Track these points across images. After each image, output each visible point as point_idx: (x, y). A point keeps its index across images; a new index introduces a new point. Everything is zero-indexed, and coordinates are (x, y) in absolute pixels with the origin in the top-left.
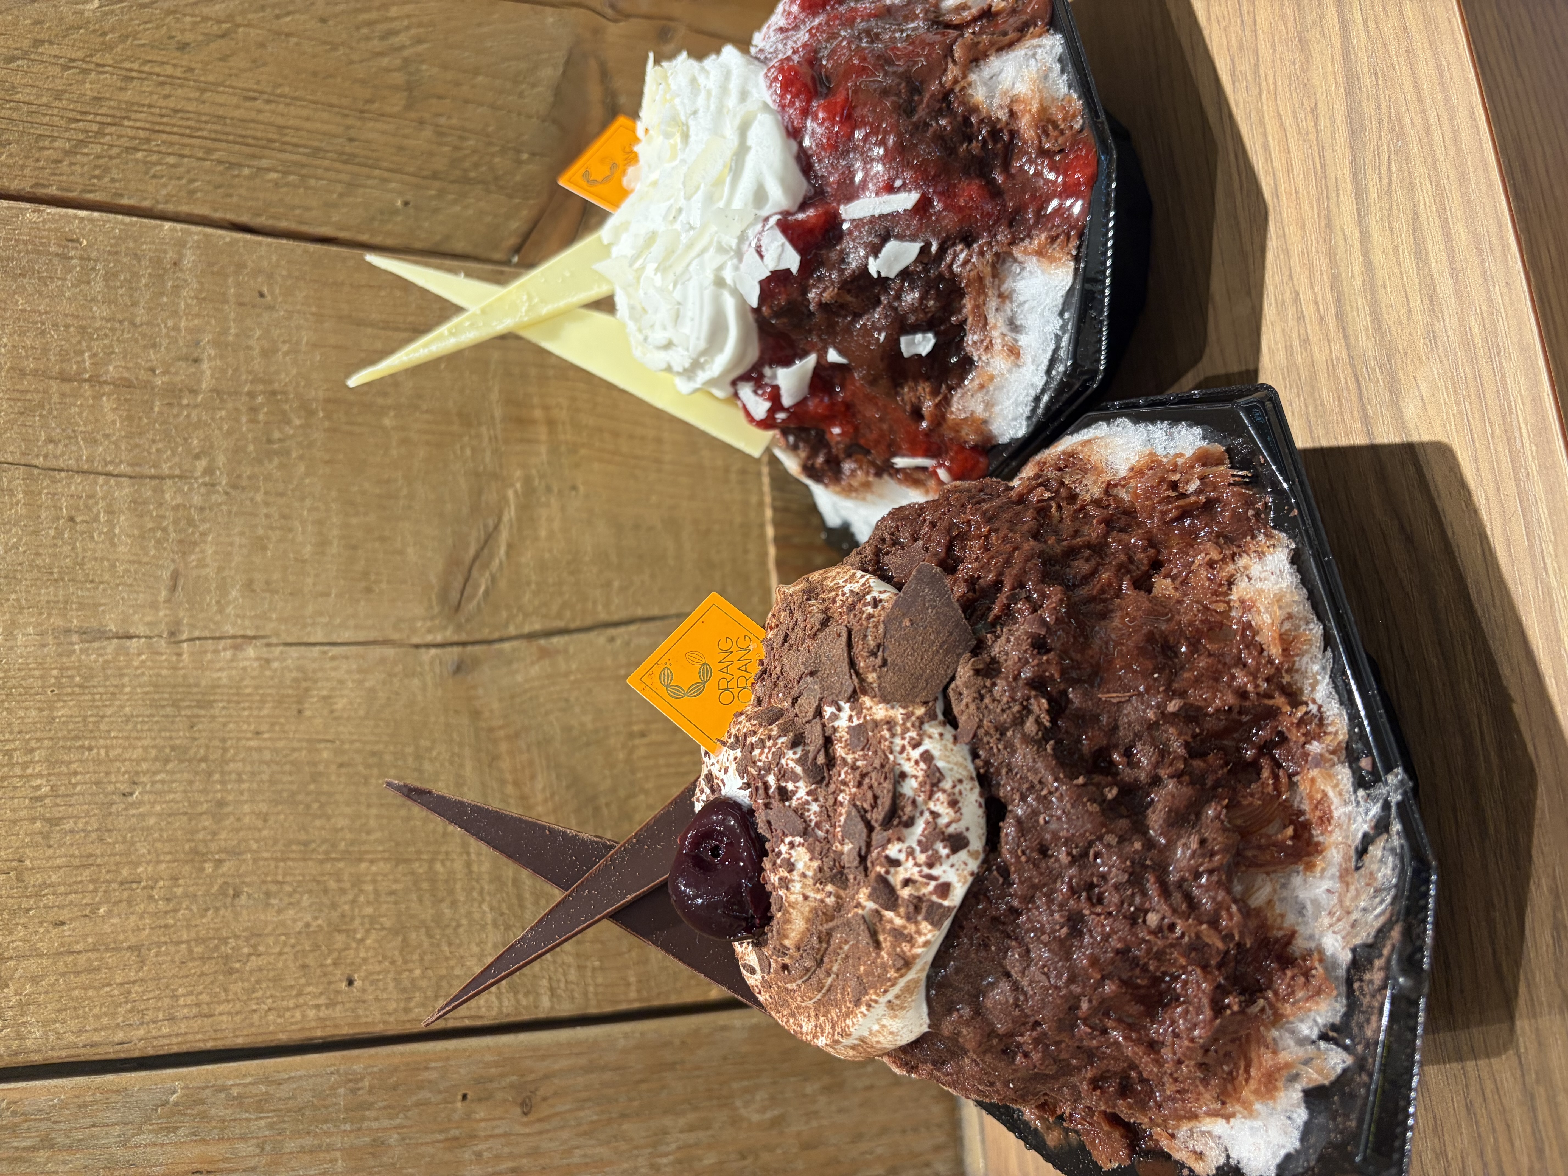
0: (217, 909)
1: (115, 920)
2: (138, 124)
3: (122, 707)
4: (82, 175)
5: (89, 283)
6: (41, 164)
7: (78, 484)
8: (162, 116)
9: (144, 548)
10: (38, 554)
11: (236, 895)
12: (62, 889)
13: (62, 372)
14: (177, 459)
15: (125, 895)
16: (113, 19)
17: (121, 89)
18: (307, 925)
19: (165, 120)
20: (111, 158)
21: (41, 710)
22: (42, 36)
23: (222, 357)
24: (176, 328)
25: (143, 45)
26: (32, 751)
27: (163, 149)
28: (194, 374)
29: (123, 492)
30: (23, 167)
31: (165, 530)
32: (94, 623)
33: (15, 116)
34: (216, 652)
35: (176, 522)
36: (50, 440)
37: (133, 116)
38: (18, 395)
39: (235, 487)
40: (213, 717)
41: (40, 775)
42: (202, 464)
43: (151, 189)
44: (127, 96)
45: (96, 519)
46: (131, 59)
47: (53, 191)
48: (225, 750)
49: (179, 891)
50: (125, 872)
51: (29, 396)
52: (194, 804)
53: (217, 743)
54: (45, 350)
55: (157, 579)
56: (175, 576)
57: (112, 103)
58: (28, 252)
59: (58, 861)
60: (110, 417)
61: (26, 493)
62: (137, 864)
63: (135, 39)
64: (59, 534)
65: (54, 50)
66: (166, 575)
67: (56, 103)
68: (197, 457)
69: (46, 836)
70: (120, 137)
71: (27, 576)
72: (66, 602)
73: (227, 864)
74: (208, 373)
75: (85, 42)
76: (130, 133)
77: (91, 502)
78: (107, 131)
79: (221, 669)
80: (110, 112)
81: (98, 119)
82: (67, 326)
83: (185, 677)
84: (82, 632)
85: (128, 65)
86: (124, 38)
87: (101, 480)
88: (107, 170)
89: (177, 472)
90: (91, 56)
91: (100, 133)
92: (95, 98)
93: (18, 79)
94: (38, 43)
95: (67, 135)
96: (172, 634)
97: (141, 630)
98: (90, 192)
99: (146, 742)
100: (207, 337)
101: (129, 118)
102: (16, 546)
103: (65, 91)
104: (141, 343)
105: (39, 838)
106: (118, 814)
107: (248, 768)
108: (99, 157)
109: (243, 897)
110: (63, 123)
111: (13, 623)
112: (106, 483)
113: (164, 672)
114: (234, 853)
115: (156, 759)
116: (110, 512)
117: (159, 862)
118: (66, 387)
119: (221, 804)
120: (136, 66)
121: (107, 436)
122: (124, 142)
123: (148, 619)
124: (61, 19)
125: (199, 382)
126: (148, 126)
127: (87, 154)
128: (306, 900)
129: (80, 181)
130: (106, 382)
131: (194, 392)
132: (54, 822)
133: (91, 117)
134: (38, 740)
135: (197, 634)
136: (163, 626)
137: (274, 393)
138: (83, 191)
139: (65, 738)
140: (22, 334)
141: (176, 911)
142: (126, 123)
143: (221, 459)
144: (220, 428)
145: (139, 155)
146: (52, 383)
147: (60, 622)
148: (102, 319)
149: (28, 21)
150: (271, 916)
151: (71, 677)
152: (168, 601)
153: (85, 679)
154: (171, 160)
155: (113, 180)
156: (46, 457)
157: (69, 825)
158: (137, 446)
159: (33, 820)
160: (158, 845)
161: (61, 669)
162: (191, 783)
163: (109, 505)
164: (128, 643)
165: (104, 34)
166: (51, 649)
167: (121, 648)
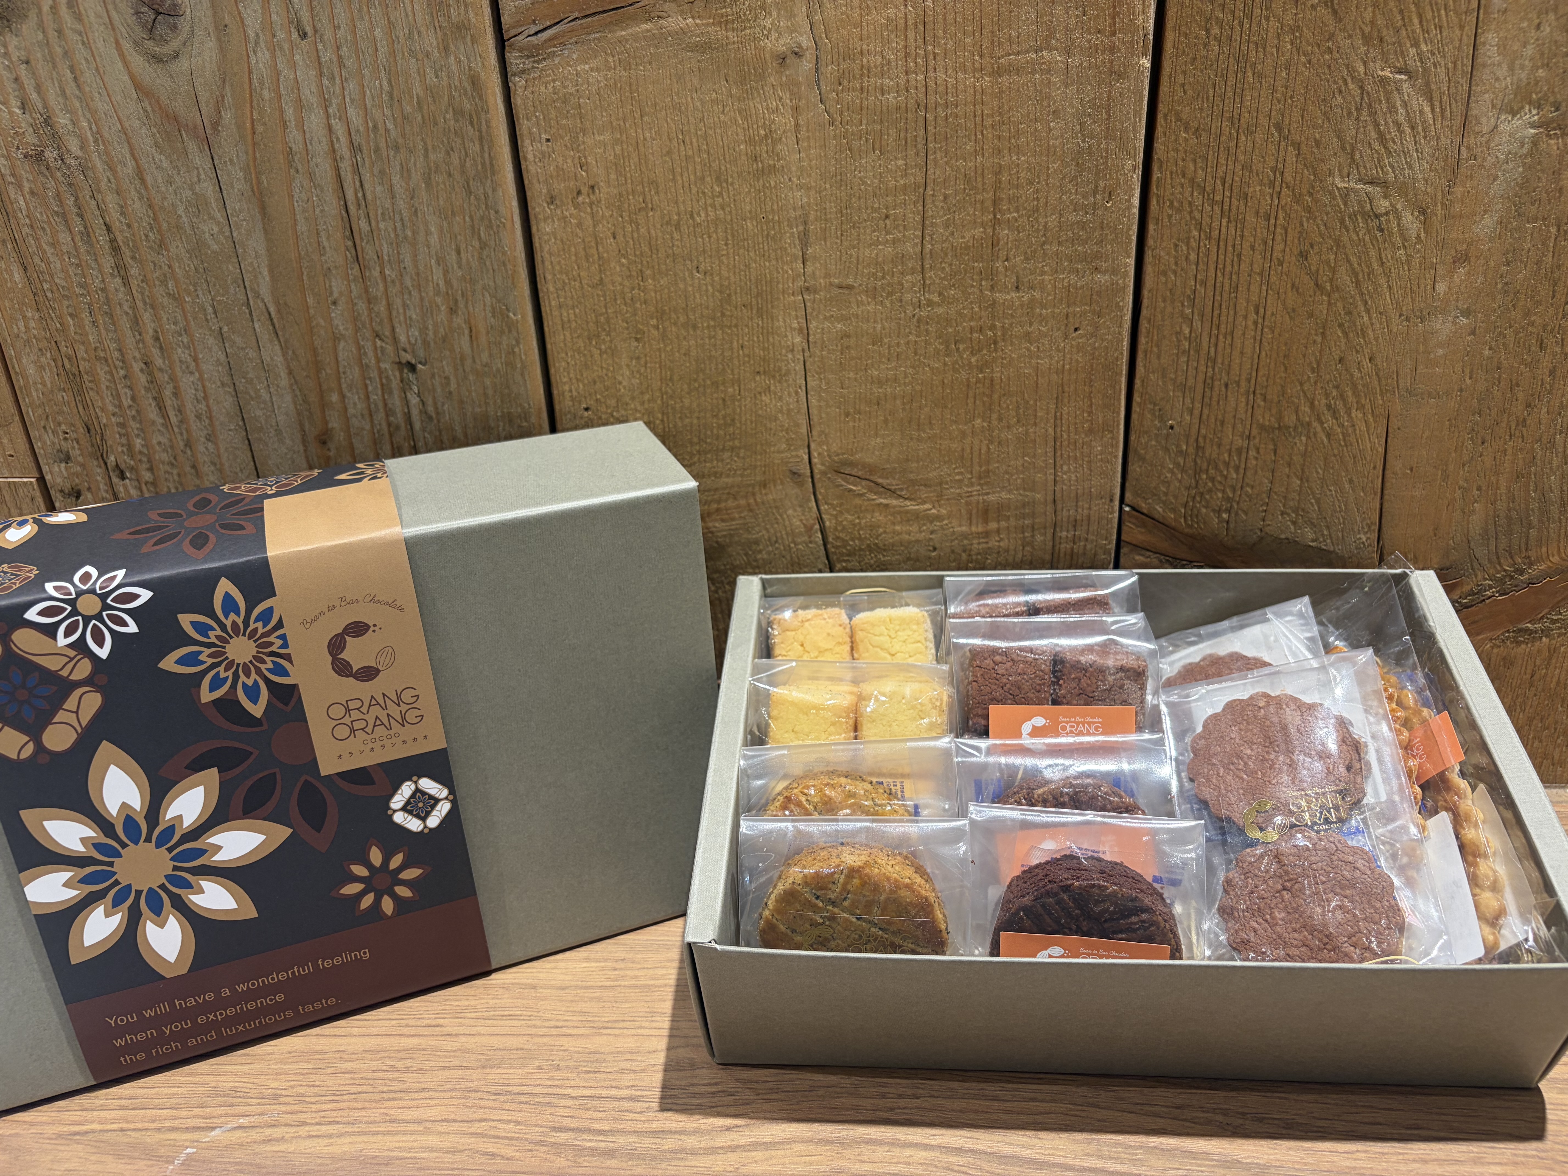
0: (627, 328)
1: (618, 269)
2: (1224, 230)
3: (755, 262)
4: (1173, 194)
5: (1075, 210)
6: (1180, 163)
7: (914, 218)
8: (1234, 246)
9: (869, 265)
10: (860, 198)
11: (637, 340)
12: (635, 235)
13: (1001, 199)
14: (937, 281)
15: (634, 274)
16: (1326, 200)
17: (1257, 213)
18: (620, 383)
19: (1230, 248)
20: (1191, 212)
21: (750, 212)
22: (1304, 148)
23: (1022, 306)
24: (1043, 273)
25: (1302, 225)
26: (723, 209)
27: (1203, 249)
28: (1006, 287)
29: (910, 248)
30: (1177, 150)
31: (883, 278)
32: (812, 239)
33: (1224, 138)
34: (797, 317)
35: (889, 284)
36: (946, 197)
37: (1232, 226)
38: (980, 171)
39: (919, 321)
40: (752, 319)
41: (707, 215)
42: (936, 298)
43: (1164, 244)
44: (1251, 218)
45: (887, 233)
46: (1288, 216)
47: (1156, 174)
48: (730, 327)
49: (638, 305)
50: (648, 272)
51: (979, 179)
52: (694, 310)
53: (734, 321)
54: (1017, 187)
55: (847, 276)
56: (850, 287)
57: (1242, 207)
58: (1097, 166)
59: (653, 232)
60: (968, 235)
61: (905, 185)
62: (654, 279)
63: (1308, 219)
64: (874, 210)
65: (1291, 159)
66: (850, 281)
67: (1239, 167)
68: (940, 294)
69: (668, 223)
70: (1211, 217)
71: (843, 194)
72: (826, 220)
73: (656, 333)
74: (1008, 297)
75: (1301, 182)
76: (1216, 224)
77: (901, 228)
78: (1216, 208)
79: (785, 321)
80: (1234, 208)
81: (1227, 200)
82: (1037, 199)
83: (778, 299)
84: (806, 232)
85: (1281, 215)
86: (1309, 210)
87: (919, 233)
88: (1179, 211)
89: (928, 282)
90: (1288, 187)
91: (1213, 202)
92: (1246, 195)
93: (1259, 136)
94: (1297, 146)
95: (1209, 178)
96: (807, 289)
97: (809, 269)
98: (1158, 201)
99: (732, 278)
100: (1037, 294)
101: (1229, 221)
102: (864, 183)
103: (1251, 171)
104: (1029, 251)
105: (667, 218)
106: (684, 265)
107: (719, 342)
108: (1190, 203)
109: (636, 344)
110: (1220, 173)
111: (809, 189)
112: (916, 237)
113: (781, 286)
114: (664, 336)
115: (721, 285)
116: (894, 241)
117: (656, 292)
118: (989, 203)
119: (695, 327)
120: (1281, 221)
121: (952, 234)
122: (1206, 220)
123: (818, 273)
124: (1322, 160)
125: (1000, 292)
126: (1222, 237)
127: (1192, 195)
128: (636, 381)
129: (1167, 193)
130: (994, 229)
131: (992, 288)
132: (678, 227)
133: (1227, 194)
134: (730, 212)
135: (808, 304)
136: (813, 282)
137: (995, 343)
138: (1158, 196)
139: (732, 229)
140: (1029, 169)
141: (625, 304)
142: (1224, 221)
143: (940, 310)
144: (964, 308)
145: (1196, 233)
146: (991, 193)
147: (812, 218)
148: (1046, 223)
149: (1317, 136)
150: (624, 361)
151: (774, 229)
152: (831, 284)
153: (773, 238)
154: (1193, 256)
155: (1170, 216)
156: (933, 195)
157: (676, 236)
158: (946, 255)
159: (679, 214)
160: (666, 291)
161: (779, 222)
162: (707, 308)
163: (899, 240)
164: (800, 261)
165: (1311, 194)
166: (792, 214)
167: (796, 257)
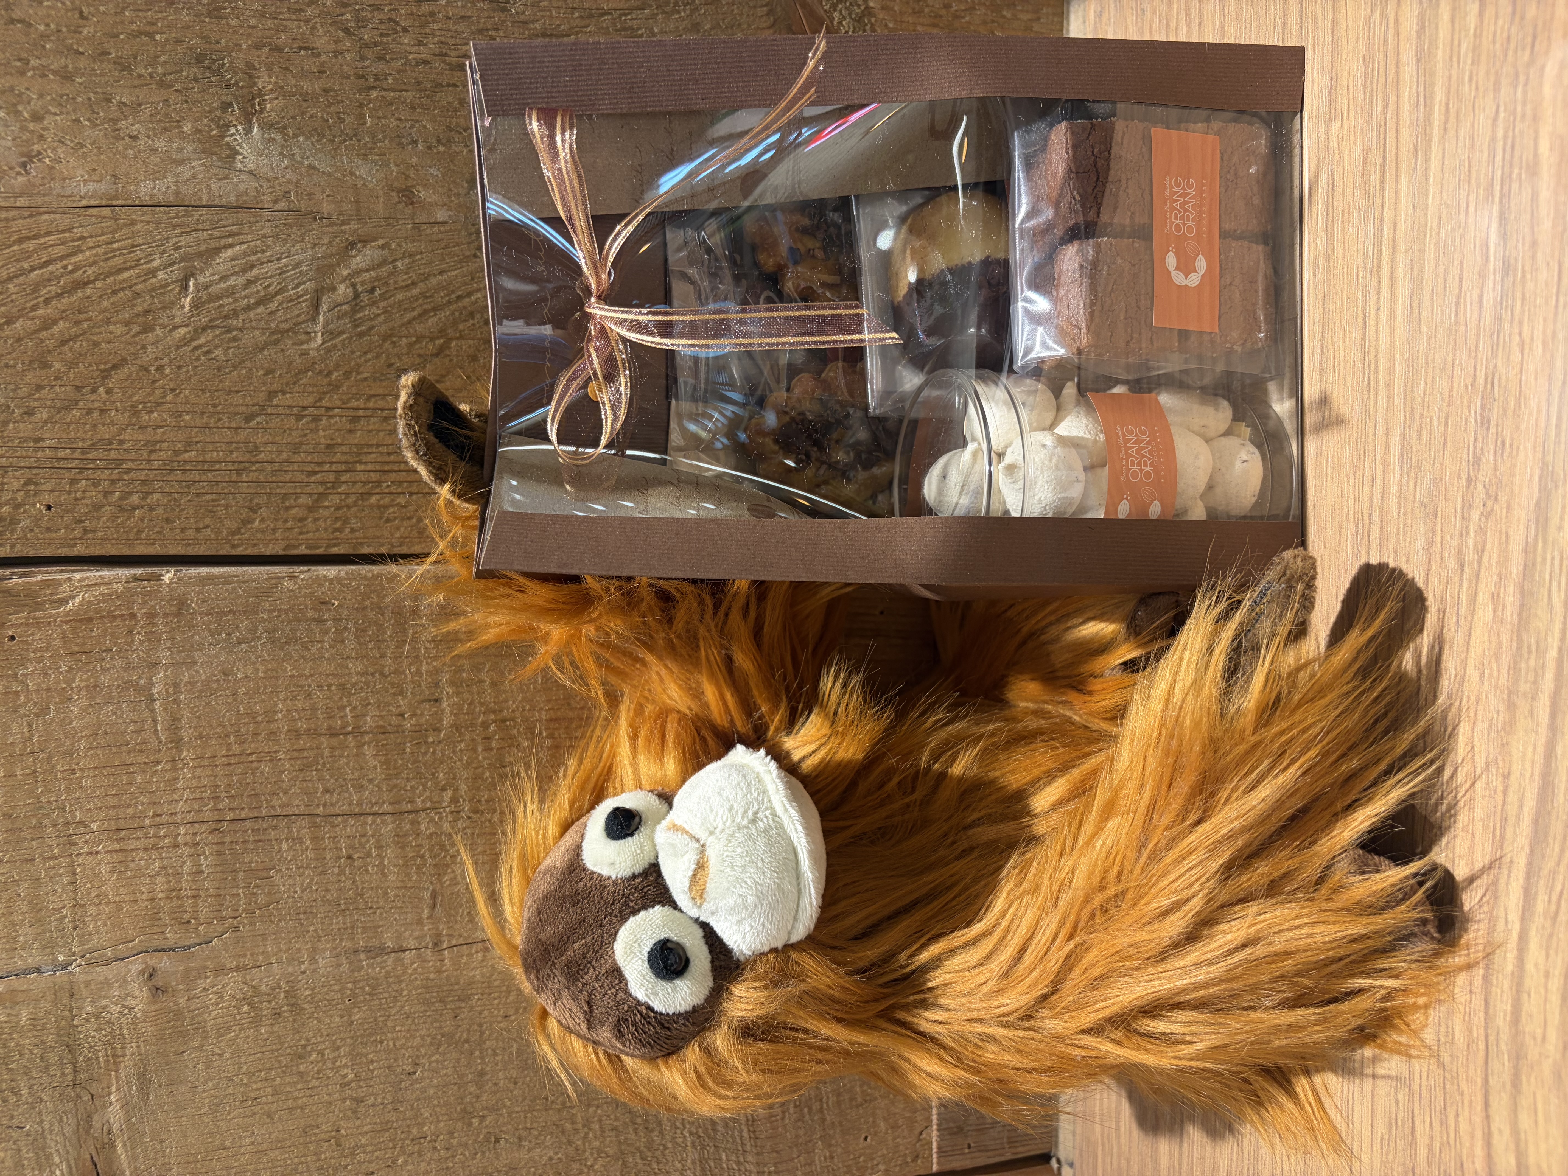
0: (483, 1153)
1: (409, 1168)
2: (370, 467)
3: (403, 1007)
4: (326, 529)
5: (343, 642)
6: (289, 525)
7: (352, 827)
8: (389, 454)
9: (408, 875)
10: (327, 890)
11: (497, 1141)
12: (369, 1149)
13: (330, 728)
14: (428, 793)
15: (416, 1148)
16: (336, 356)
17: (350, 431)
18: (551, 1159)
19: (392, 458)
20: (348, 507)
21: (342, 1017)
22: (275, 387)
23: (458, 694)
24: (419, 673)
25: (366, 379)
26: (338, 1048)
27: (393, 489)
28: (436, 713)
29: (388, 828)
30: (274, 530)
31: (422, 857)
32: (375, 942)
33: (262, 478)
34: (470, 955)
35: (431, 850)
36: (327, 791)
37: (364, 459)
38: (296, 754)
39: (476, 811)
40: (472, 1007)
41: (346, 1066)
42: (448, 794)
43: (386, 534)
44: (357, 437)
45: (369, 855)
46: (357, 396)
47: (303, 550)
48: (482, 1033)
49: (455, 1142)
50: (415, 1131)
51: (306, 754)
52: (461, 1076)
53: (475, 1027)
54: (314, 709)
55: (421, 899)
56: (434, 895)
57: (344, 449)
58: (290, 622)
59: (365, 1129)
60: (373, 762)
61: (312, 839)
62: (424, 1125)
63: (358, 373)
64: (342, 872)
65: (287, 399)
66: (427, 895)
67: (297, 458)
68: (444, 789)
69: (355, 1112)
70: (355, 483)
71: (322, 909)
72: (352, 928)
73: (489, 1119)
74: (448, 710)
75: (315, 385)
76: (363, 477)
77: (363, 840)
78: (343, 479)
79: (475, 968)
80: (344, 458)
81: (334, 468)
82: (329, 686)
83: (448, 978)
84: (368, 950)
85: (354, 404)
86: (347, 375)
87: (370, 819)
88: (346, 521)
89: (428, 804)
90: (320, 400)
91: (336, 484)
92: (328, 446)
93: (259, 439)
94: (272, 394)
95: (308, 490)
96: (436, 944)
97: (412, 943)
98: (335, 545)
99: (423, 1033)
100: (445, 677)
101: (360, 462)
102: (309, 886)
103: (301, 443)
104: (392, 691)
105: (349, 1113)
106: (406, 1089)
107: (501, 1044)
108: (338, 508)
109: (502, 1142)
110: (303, 477)
111: (314, 950)
112: (374, 822)
113: (432, 976)
114: (493, 1110)
115: (431, 1044)
116: (379, 847)
117: (439, 1121)
118: (334, 741)
119: (482, 1074)
120: (361, 403)
121: (371, 781)
122: (359, 488)
123: (416, 934)
124: (290, 364)
125: (441, 720)
126: (378, 468)
127: (327, 507)
128: (549, 1140)
129: (325, 536)
130: (366, 732)
131: (437, 730)
132: (359, 1101)
133: (327, 467)
134: (342, 1039)
135: (454, 942)
136: (428, 939)
137: (504, 721)
138: (328, 547)
139: (362, 1036)
140: (294, 698)
141: (454, 1156)
142: (359, 467)
143: (463, 788)
144: (461, 760)
145: (373, 499)
146: (323, 739)
147: (349, 944)
148: (358, 673)
149: (261, 372)
150: (524, 1155)
151: (363, 988)
152: (430, 917)
153: (373, 988)
154: (402, 500)
155: (353, 530)
156: (325, 805)
157: (371, 1100)
158: (395, 786)
159: (344, 1100)
160: (438, 1109)
161: (354, 982)
162: (458, 1060)
163: (378, 841)
164: (403, 955)
165: (329, 373)
166: (345, 967)
167: (398, 960)
